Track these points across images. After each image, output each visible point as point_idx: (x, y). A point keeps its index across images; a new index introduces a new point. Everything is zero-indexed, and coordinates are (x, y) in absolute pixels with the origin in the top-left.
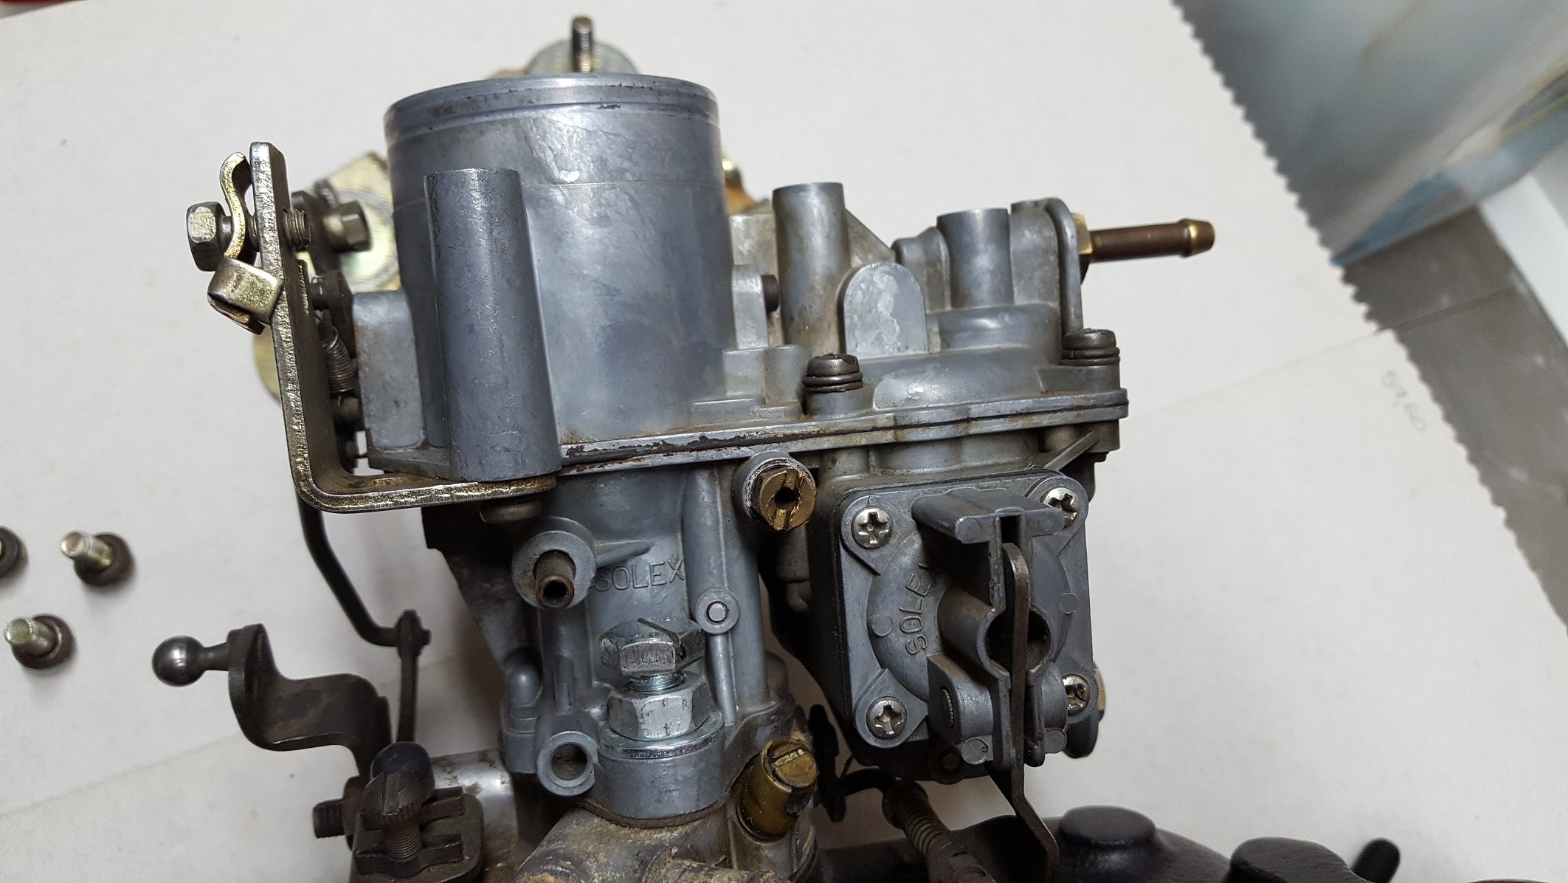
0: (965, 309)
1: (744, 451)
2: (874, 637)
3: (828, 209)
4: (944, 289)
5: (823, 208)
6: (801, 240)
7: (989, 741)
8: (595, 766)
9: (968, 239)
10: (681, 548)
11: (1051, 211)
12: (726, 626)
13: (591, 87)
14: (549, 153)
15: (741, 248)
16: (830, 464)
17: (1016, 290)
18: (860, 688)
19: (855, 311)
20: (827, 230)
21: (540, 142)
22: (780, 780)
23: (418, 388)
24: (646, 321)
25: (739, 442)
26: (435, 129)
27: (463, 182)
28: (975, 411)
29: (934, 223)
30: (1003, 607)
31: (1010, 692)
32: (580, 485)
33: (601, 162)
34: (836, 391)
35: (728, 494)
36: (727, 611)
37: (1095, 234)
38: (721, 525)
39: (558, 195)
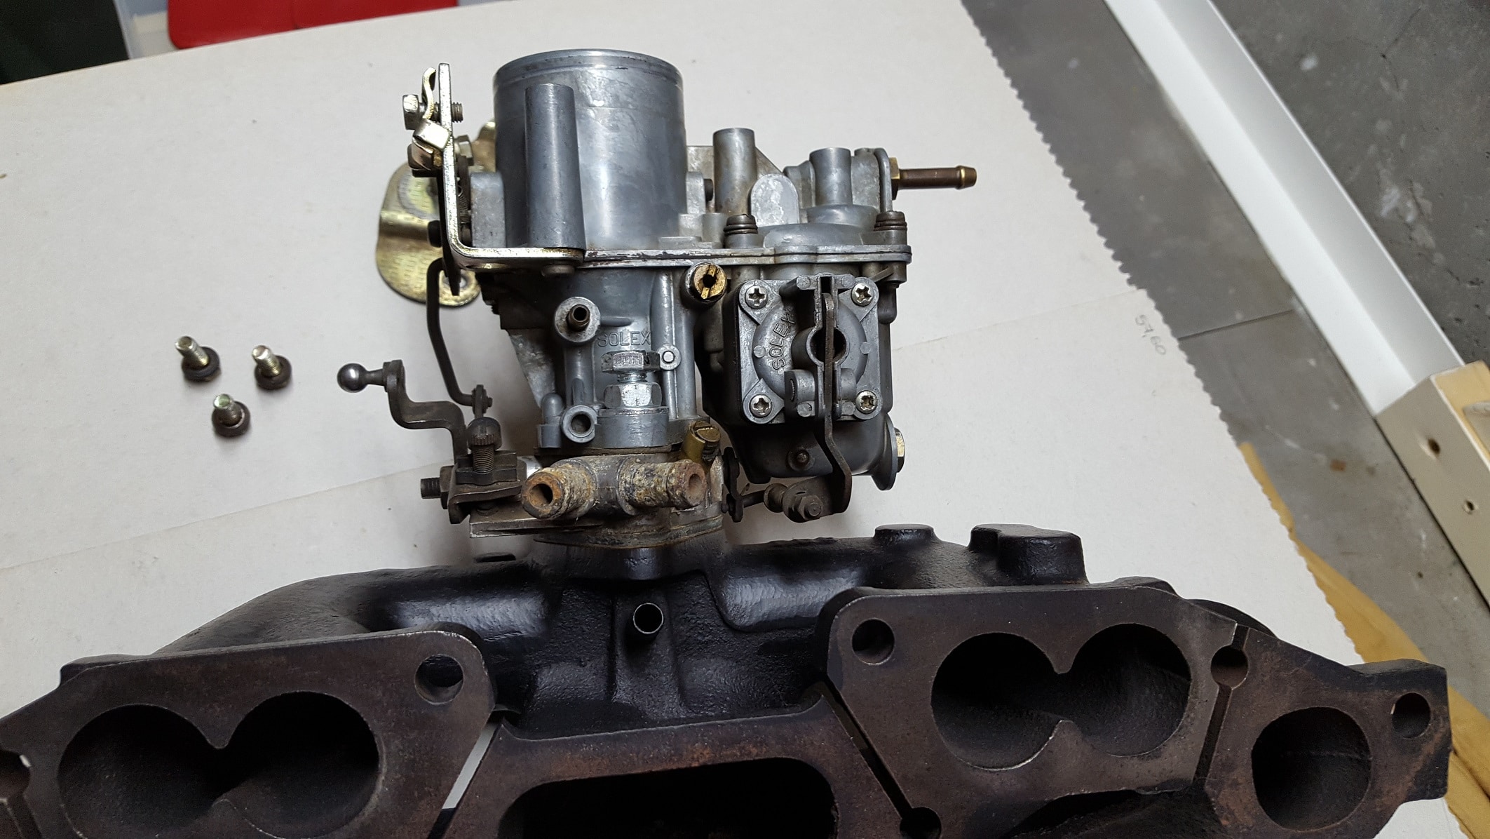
0: (824, 205)
1: (688, 262)
2: (754, 358)
3: (744, 143)
4: (811, 195)
5: (741, 142)
6: (728, 160)
7: (813, 404)
8: (595, 425)
9: (825, 165)
10: (649, 325)
11: (878, 155)
12: (675, 365)
13: (613, 57)
14: (588, 90)
15: (693, 165)
16: (737, 276)
17: (854, 197)
18: (746, 391)
19: (757, 201)
20: (743, 155)
21: (584, 85)
22: (700, 437)
23: (504, 226)
24: (636, 187)
25: (685, 257)
26: (526, 77)
27: (545, 91)
28: (821, 249)
29: (808, 159)
30: (821, 326)
31: (824, 373)
32: (594, 275)
33: (616, 97)
34: (742, 233)
35: (678, 291)
36: (674, 357)
37: (902, 171)
38: (673, 308)
39: (591, 113)
